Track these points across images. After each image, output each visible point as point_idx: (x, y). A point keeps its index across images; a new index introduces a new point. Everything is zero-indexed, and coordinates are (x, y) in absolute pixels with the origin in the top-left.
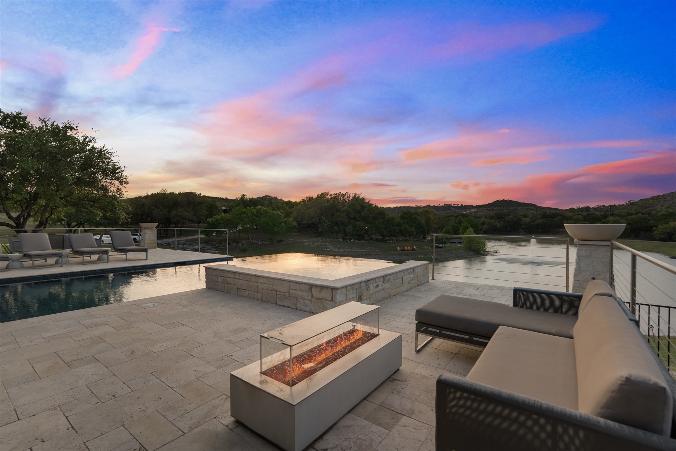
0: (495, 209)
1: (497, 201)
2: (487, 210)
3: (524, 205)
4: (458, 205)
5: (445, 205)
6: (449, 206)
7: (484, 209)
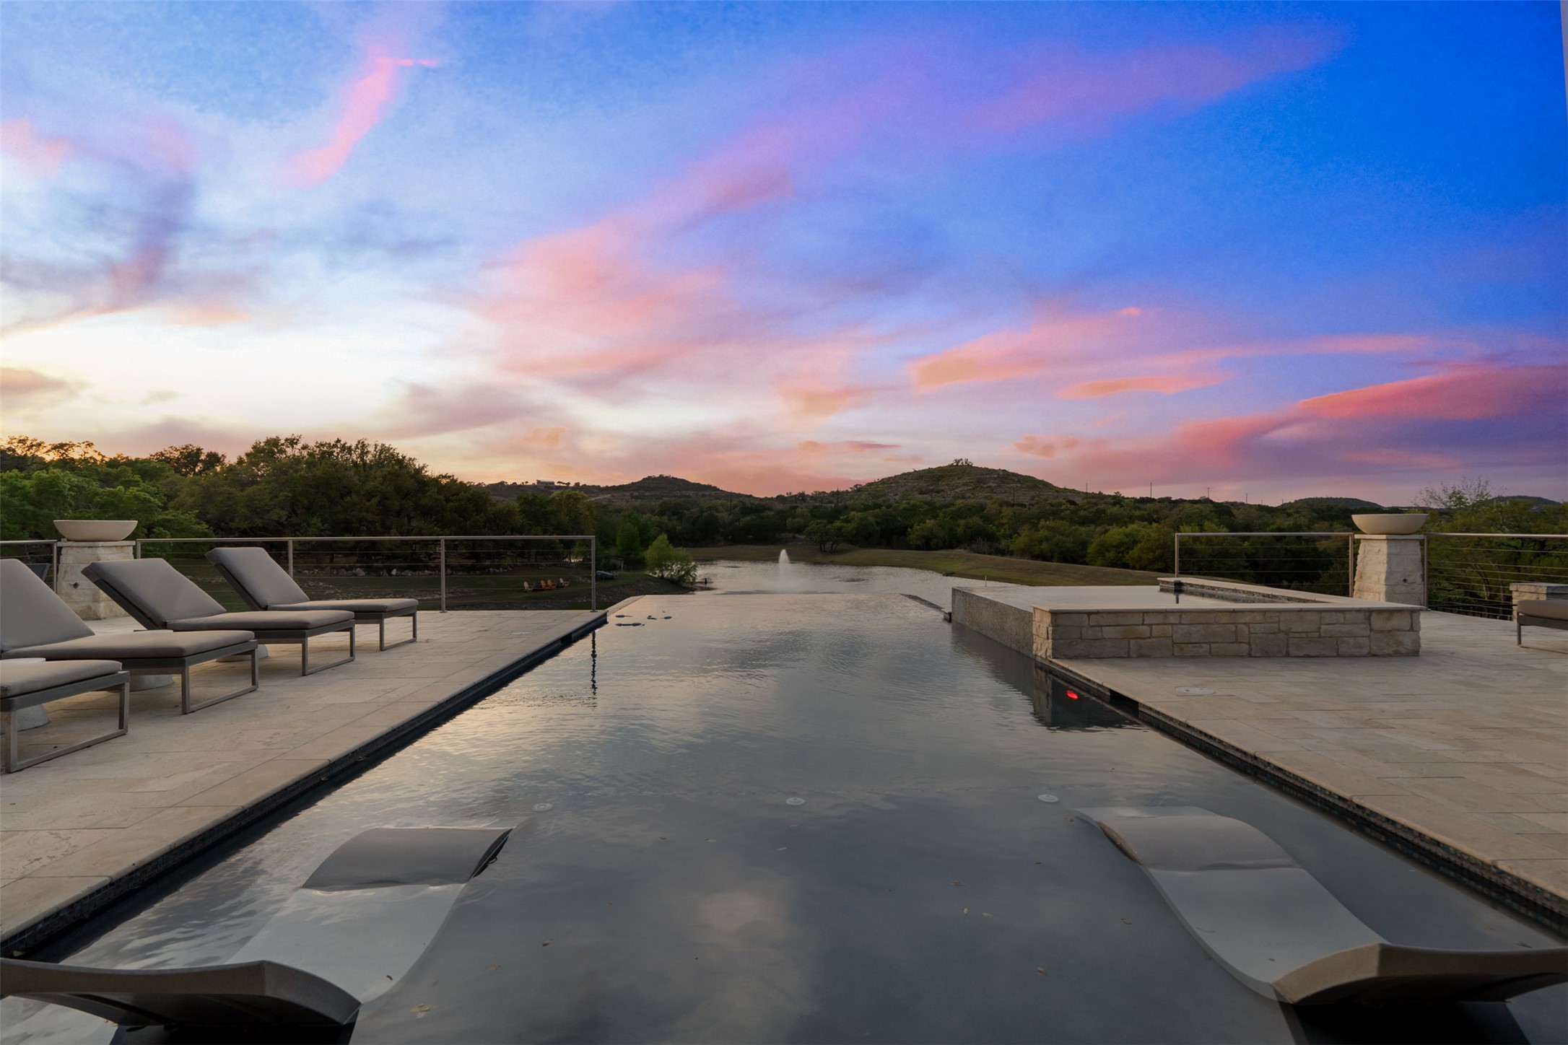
0: (647, 494)
1: (649, 478)
2: (633, 497)
3: (698, 487)
4: (569, 484)
5: (540, 485)
6: (549, 485)
7: (625, 496)
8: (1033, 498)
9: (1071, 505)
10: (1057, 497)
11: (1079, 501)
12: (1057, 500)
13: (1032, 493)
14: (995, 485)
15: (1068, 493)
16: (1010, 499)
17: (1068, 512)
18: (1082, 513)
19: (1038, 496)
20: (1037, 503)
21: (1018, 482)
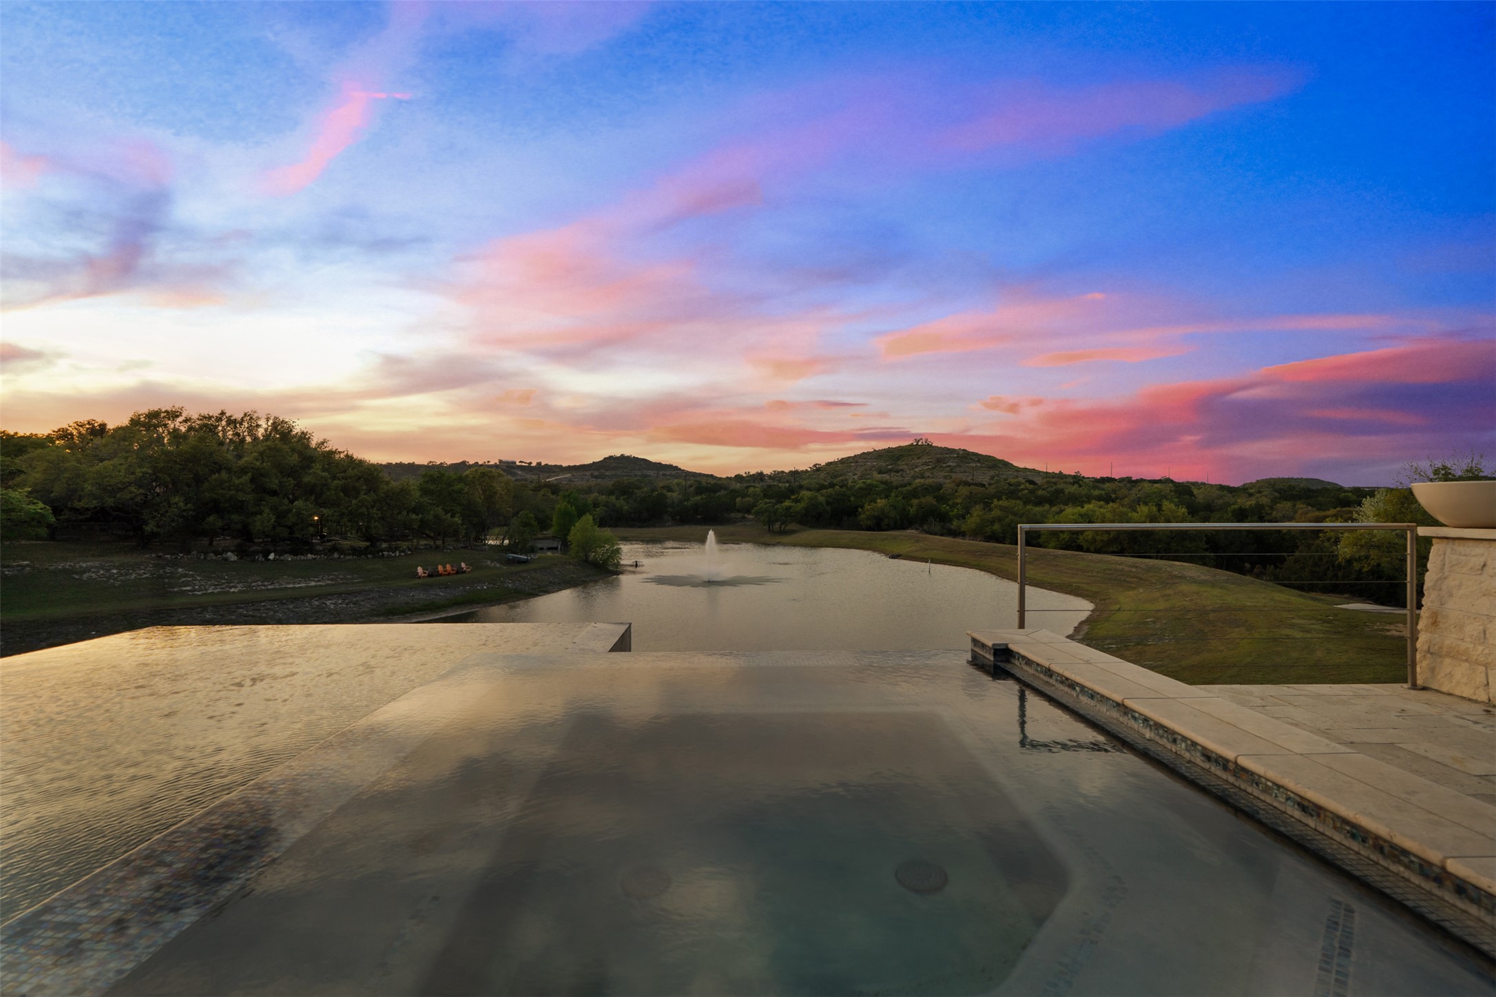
0: (607, 473)
1: (611, 457)
2: (593, 476)
3: (660, 466)
4: (531, 463)
5: (502, 464)
6: (511, 465)
7: (586, 475)
8: (992, 478)
9: (1030, 484)
10: (1017, 477)
11: (1039, 480)
12: (1016, 480)
13: (992, 473)
14: (955, 464)
15: (1028, 473)
16: (969, 479)
17: (1026, 492)
18: (1040, 493)
19: (998, 475)
20: (996, 483)
21: (978, 461)
